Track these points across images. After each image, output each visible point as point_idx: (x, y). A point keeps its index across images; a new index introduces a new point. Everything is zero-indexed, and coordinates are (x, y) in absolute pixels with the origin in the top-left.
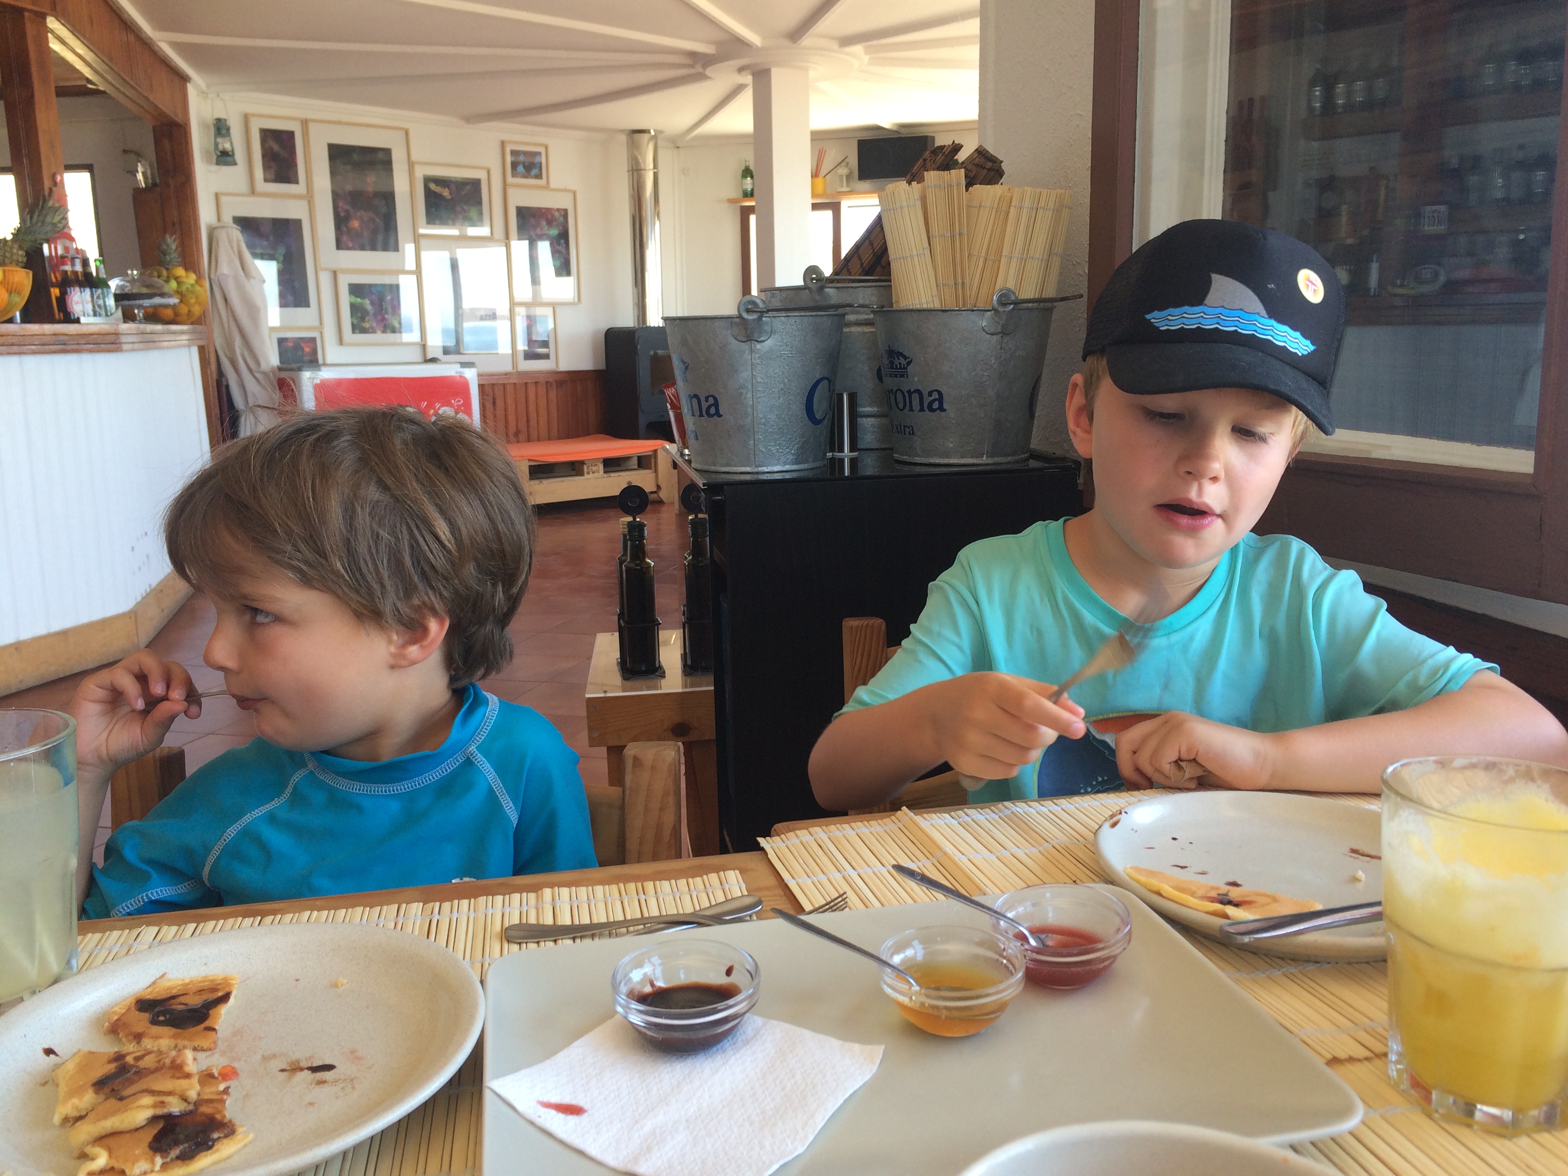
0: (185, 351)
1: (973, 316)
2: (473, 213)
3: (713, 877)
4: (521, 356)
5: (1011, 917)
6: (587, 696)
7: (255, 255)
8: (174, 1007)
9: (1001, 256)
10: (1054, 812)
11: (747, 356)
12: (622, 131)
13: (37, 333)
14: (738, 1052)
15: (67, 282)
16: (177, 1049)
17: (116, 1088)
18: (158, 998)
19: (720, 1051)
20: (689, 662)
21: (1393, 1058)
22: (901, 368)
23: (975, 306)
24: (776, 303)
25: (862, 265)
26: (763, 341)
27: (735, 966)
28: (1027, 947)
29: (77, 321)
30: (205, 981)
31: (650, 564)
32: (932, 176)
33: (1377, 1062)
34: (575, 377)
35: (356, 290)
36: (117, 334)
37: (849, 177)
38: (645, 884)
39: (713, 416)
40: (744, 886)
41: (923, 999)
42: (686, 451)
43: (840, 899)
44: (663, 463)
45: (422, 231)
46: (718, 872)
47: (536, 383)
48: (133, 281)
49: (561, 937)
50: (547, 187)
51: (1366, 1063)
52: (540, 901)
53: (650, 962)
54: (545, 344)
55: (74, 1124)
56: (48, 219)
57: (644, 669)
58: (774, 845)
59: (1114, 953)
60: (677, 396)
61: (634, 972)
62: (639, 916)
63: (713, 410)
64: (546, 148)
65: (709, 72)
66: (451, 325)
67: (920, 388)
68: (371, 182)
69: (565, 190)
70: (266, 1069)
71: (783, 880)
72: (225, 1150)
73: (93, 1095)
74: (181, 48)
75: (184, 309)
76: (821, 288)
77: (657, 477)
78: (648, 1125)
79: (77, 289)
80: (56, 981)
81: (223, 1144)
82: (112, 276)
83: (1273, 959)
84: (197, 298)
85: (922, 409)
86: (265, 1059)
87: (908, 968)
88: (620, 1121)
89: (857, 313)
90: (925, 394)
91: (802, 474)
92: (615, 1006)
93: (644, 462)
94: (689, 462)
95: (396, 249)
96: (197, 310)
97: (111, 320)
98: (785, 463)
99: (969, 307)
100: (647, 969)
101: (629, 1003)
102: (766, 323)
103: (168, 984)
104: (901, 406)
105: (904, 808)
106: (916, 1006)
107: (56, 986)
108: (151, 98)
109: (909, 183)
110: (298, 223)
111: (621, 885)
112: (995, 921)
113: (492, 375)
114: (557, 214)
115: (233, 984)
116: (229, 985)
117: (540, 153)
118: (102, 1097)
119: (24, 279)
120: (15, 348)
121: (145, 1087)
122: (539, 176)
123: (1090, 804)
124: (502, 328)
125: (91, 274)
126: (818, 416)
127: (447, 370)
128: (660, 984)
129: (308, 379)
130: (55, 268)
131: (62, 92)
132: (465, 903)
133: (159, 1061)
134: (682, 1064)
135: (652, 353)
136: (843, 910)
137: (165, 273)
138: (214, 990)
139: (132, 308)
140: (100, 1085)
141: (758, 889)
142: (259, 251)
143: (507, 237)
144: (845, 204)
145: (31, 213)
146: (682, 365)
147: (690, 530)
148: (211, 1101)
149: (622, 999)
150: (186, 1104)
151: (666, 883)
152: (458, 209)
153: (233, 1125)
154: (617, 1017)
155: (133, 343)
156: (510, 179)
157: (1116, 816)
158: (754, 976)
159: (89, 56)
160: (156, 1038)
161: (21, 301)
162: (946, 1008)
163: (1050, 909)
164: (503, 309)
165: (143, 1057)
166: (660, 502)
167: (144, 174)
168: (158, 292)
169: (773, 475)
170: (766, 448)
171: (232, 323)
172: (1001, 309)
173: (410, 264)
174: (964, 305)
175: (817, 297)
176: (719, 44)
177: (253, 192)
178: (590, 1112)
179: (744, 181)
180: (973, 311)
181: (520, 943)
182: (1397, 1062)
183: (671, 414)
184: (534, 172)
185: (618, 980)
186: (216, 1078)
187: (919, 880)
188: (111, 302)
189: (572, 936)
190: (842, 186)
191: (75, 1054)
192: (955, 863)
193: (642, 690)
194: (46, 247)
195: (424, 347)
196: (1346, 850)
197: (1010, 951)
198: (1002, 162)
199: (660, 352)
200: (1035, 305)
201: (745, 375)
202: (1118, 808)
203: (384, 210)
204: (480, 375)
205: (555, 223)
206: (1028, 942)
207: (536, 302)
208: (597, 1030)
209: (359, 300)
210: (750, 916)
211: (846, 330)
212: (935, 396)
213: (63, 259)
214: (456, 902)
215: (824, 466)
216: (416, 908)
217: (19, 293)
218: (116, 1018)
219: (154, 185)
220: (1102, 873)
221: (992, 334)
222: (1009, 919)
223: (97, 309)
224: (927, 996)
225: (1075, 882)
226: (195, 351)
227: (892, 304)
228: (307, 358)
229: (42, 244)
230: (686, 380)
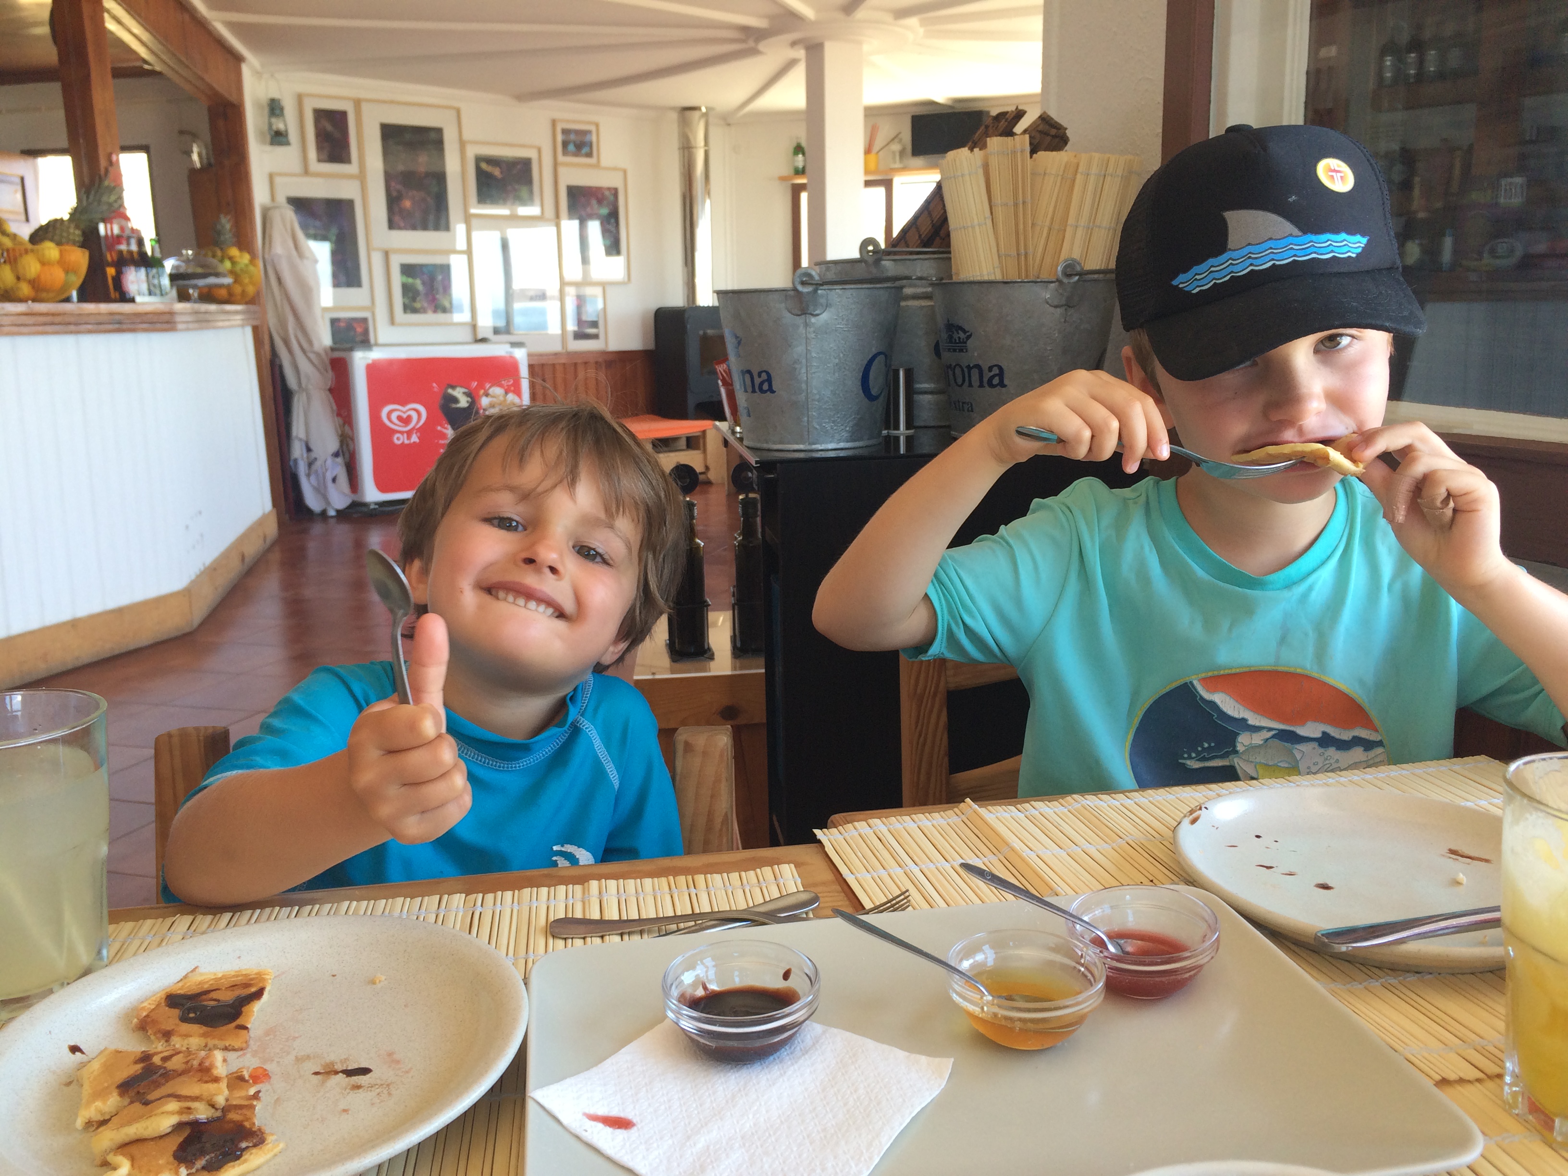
0: (239, 331)
1: (1037, 288)
2: (524, 192)
3: (767, 870)
4: (570, 337)
5: (1087, 921)
6: (636, 677)
7: (309, 236)
8: (205, 1003)
9: (1066, 226)
10: (1128, 806)
11: (802, 330)
12: (673, 109)
13: (93, 312)
14: (796, 1062)
15: (123, 262)
16: (208, 1048)
17: (142, 1091)
18: (189, 993)
19: (777, 1061)
20: (739, 645)
21: (1508, 1079)
22: (960, 342)
23: (1038, 278)
24: (830, 276)
25: (920, 236)
26: (818, 315)
27: (793, 970)
28: (1106, 954)
29: (132, 300)
30: (237, 976)
31: (699, 544)
32: (995, 143)
33: (1490, 1084)
34: (623, 357)
35: (408, 270)
36: (171, 313)
37: (902, 153)
38: (696, 877)
39: (765, 392)
40: (799, 881)
41: (996, 1010)
42: (738, 429)
43: (902, 897)
44: (713, 443)
45: (473, 211)
46: (771, 866)
47: (586, 363)
48: (187, 261)
49: (608, 933)
50: (597, 166)
51: (1478, 1084)
52: (587, 895)
53: (703, 964)
54: (595, 324)
55: (98, 1128)
56: (105, 199)
57: (693, 650)
58: (832, 838)
59: (1201, 962)
60: (729, 372)
61: (686, 974)
62: (691, 913)
63: (766, 386)
64: (597, 125)
65: (761, 46)
66: (501, 305)
67: (980, 363)
68: (422, 162)
69: (615, 169)
70: (299, 1072)
71: (841, 875)
72: (254, 1159)
73: (118, 1098)
74: (236, 27)
75: (238, 289)
76: (877, 262)
77: (705, 459)
78: (702, 1142)
79: (133, 269)
80: (87, 972)
81: (251, 1154)
82: (166, 255)
83: (1369, 967)
84: (251, 277)
85: (981, 385)
86: (299, 1060)
87: (979, 974)
88: (672, 1136)
89: (915, 286)
90: (985, 368)
91: (856, 452)
92: (665, 1011)
93: (693, 442)
94: (741, 440)
95: (447, 228)
96: (251, 290)
97: (166, 299)
98: (839, 441)
99: (1032, 279)
100: (700, 971)
101: (680, 1008)
102: (822, 296)
103: (202, 978)
104: (960, 381)
105: (968, 800)
106: (988, 1017)
107: (84, 979)
108: (207, 78)
109: (971, 149)
110: (350, 203)
111: (671, 878)
112: (1071, 925)
113: (541, 355)
114: (607, 193)
115: (267, 979)
116: (264, 980)
117: (589, 132)
118: (127, 1101)
119: (80, 258)
120: (72, 328)
121: (170, 1092)
122: (589, 155)
123: (1165, 797)
124: (552, 308)
125: (146, 254)
126: (874, 392)
127: (497, 350)
128: (714, 987)
129: (361, 360)
130: (111, 248)
131: (118, 73)
132: (508, 894)
133: (187, 1062)
134: (737, 1075)
135: (701, 332)
136: (903, 910)
137: (219, 253)
138: (247, 985)
139: (188, 287)
140: (125, 1087)
141: (815, 885)
142: (312, 231)
143: (558, 216)
144: (898, 181)
145: (88, 193)
146: (734, 340)
147: (740, 510)
148: (240, 1107)
149: (673, 1003)
150: (213, 1110)
151: (717, 877)
152: (509, 188)
153: (263, 1133)
154: (667, 1021)
155: (187, 322)
156: (561, 158)
157: (1196, 811)
158: (813, 979)
159: (145, 36)
160: (187, 1036)
161: (77, 280)
162: (1020, 1020)
163: (1130, 912)
164: (553, 290)
165: (171, 1056)
166: (709, 483)
167: (200, 155)
168: (212, 271)
169: (827, 453)
170: (820, 425)
171: (285, 302)
172: (1065, 280)
173: (461, 243)
174: (1027, 276)
175: (874, 270)
176: (771, 18)
177: (306, 172)
178: (639, 1126)
179: (796, 158)
180: (1036, 282)
181: (565, 939)
182: (1511, 1085)
183: (723, 391)
184: (585, 150)
185: (669, 982)
186: (247, 1081)
187: (989, 880)
188: (166, 282)
189: (620, 932)
190: (895, 162)
191: (102, 1052)
192: (1023, 860)
193: (689, 673)
194: (102, 228)
195: (474, 327)
196: (1445, 851)
197: (1088, 958)
198: (1066, 129)
199: (710, 332)
200: (1101, 276)
201: (800, 349)
202: (1197, 804)
203: (435, 189)
204: (530, 355)
205: (605, 202)
206: (1107, 949)
207: (586, 282)
208: (647, 1034)
209: (410, 280)
210: (807, 913)
211: (903, 304)
212: (996, 371)
213: (118, 239)
214: (500, 893)
215: (879, 444)
216: (458, 899)
217: (75, 272)
218: (145, 1014)
219: (210, 165)
220: (1181, 872)
221: (1056, 307)
222: (1085, 922)
223: (152, 288)
224: (999, 1007)
225: (1152, 881)
226: (249, 332)
227: (952, 275)
228: (359, 339)
229: (97, 224)
230: (738, 355)
